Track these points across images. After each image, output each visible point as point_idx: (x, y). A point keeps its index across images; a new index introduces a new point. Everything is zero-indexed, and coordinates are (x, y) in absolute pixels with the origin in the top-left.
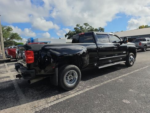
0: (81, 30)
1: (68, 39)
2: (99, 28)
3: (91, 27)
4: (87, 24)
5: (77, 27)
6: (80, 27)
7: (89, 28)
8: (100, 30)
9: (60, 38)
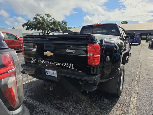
0: (43, 21)
1: (26, 29)
2: (62, 21)
3: (53, 18)
4: (49, 15)
5: (38, 17)
6: (40, 18)
7: (51, 20)
8: (63, 23)
9: (13, 28)
